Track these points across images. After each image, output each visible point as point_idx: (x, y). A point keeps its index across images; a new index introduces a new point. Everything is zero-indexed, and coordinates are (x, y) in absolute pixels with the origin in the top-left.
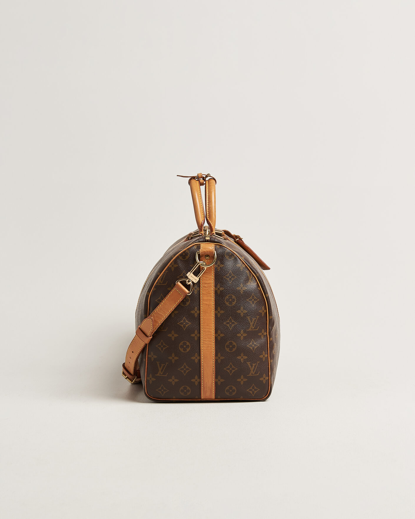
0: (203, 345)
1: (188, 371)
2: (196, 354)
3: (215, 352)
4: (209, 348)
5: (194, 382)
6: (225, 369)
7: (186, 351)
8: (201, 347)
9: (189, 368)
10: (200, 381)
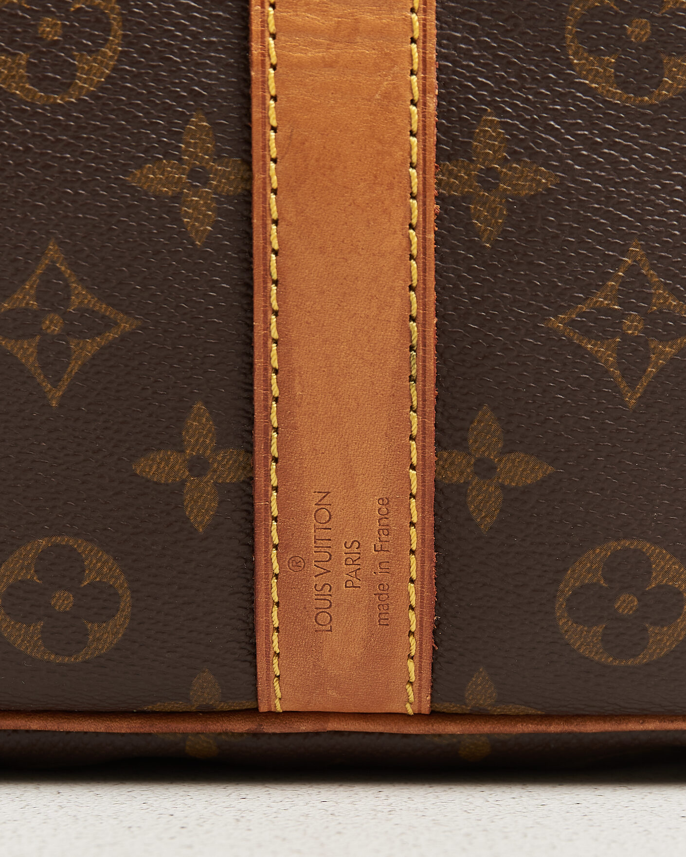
0: (288, 14)
1: (91, 347)
2: (199, 122)
3: (432, 103)
4: (364, 50)
5: (177, 489)
6: (557, 323)
7: (65, 87)
8: (255, 27)
9: (102, 308)
10: (250, 482)
